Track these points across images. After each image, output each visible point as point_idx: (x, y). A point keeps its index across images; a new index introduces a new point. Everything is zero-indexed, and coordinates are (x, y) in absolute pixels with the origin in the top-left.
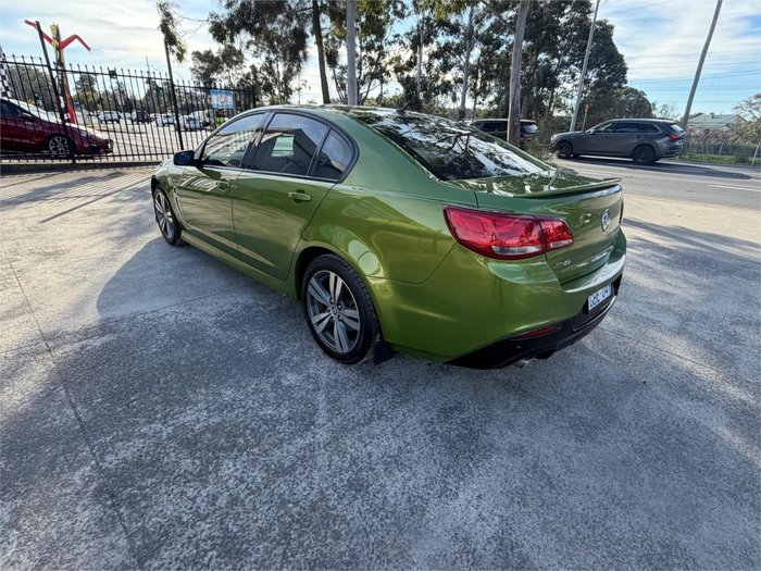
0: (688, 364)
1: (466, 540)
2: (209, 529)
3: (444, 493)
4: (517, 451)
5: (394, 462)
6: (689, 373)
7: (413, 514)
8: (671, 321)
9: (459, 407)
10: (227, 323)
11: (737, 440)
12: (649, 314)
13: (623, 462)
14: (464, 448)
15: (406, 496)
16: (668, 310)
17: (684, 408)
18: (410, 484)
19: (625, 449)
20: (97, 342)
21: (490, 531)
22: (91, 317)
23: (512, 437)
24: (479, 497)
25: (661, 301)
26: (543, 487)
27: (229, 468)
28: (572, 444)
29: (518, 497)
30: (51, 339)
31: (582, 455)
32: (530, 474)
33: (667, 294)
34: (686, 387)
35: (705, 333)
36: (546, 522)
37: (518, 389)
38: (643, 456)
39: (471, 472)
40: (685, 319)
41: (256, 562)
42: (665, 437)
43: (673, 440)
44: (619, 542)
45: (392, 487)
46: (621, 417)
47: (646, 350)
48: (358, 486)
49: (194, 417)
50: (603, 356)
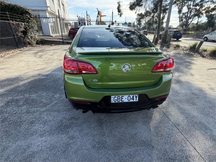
2: (7, 115)
3: (42, 136)
4: (71, 138)
6: (187, 157)
7: (31, 135)
14: (61, 129)
15: (35, 130)
18: (40, 129)
23: (77, 134)
24: (45, 141)
26: (62, 150)
27: (24, 107)
31: (86, 151)
32: (64, 145)
37: (100, 123)
39: (53, 135)
45: (36, 127)
46: (120, 151)
47: (179, 137)
48: (32, 123)
49: (34, 96)
50: (152, 129)
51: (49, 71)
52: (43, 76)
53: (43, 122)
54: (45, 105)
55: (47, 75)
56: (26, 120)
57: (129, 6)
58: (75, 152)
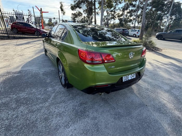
0: (165, 102)
3: (67, 126)
4: (94, 118)
5: (60, 115)
6: (164, 105)
7: (55, 130)
8: (167, 88)
9: (86, 103)
10: (45, 74)
11: (169, 129)
12: (161, 85)
13: (124, 128)
14: (80, 115)
15: (56, 125)
16: (168, 84)
17: (156, 115)
18: (59, 122)
19: (127, 124)
20: (16, 75)
22: (19, 69)
23: (95, 114)
24: (75, 129)
25: (167, 81)
26: (95, 130)
28: (112, 120)
29: (86, 132)
30: (8, 73)
31: (113, 124)
32: (93, 126)
33: (170, 80)
34: (161, 109)
35: (177, 93)
37: (105, 101)
38: (132, 128)
39: (77, 122)
40: (173, 88)
42: (144, 123)
43: (146, 125)
45: (54, 121)
46: (132, 114)
47: (153, 95)
48: (46, 119)
49: (23, 95)
50: (138, 95)
51: (18, 67)
52: (15, 73)
53: (57, 115)
54: (45, 100)
55: (20, 72)
56: (37, 119)
57: (70, 7)
58: (106, 127)
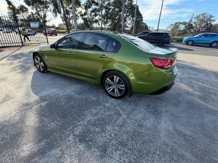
1: (168, 131)
2: (115, 142)
3: (159, 123)
4: (167, 112)
5: (144, 119)
6: (187, 90)
7: (155, 128)
9: (150, 105)
11: (202, 102)
13: (186, 110)
14: (156, 113)
15: (152, 125)
17: (191, 98)
18: (151, 122)
19: (185, 107)
20: (44, 104)
21: (172, 128)
23: (164, 109)
24: (166, 122)
26: (175, 118)
27: (109, 128)
28: (175, 108)
29: (172, 120)
30: (27, 105)
32: (172, 116)
34: (188, 93)
35: (186, 82)
36: (180, 124)
38: (189, 108)
39: (161, 118)
41: (131, 146)
42: (190, 104)
43: (192, 104)
44: (194, 125)
45: (148, 124)
46: (181, 101)
48: (140, 125)
54: (118, 114)
56: (134, 128)
